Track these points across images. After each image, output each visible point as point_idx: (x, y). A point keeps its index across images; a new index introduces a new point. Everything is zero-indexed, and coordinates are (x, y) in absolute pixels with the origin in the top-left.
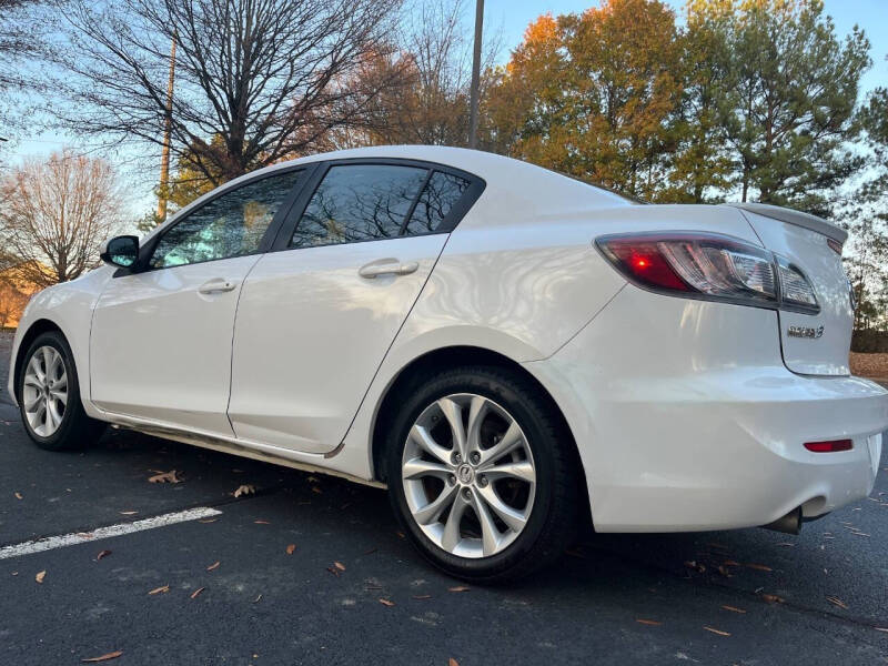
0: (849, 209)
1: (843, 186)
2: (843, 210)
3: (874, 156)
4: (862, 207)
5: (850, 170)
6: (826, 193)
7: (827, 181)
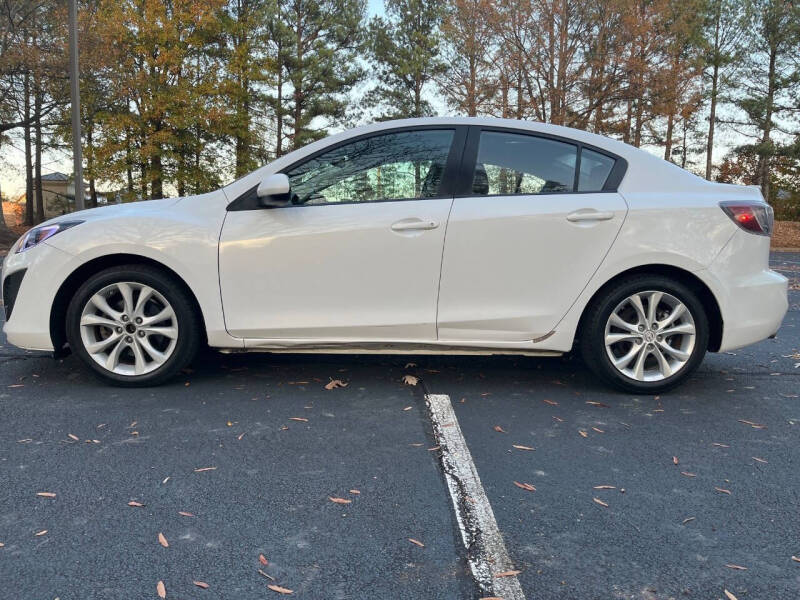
0: (356, 111)
1: (351, 92)
2: (352, 112)
3: (372, 70)
4: (363, 110)
5: (355, 80)
6: (339, 97)
7: (339, 86)
